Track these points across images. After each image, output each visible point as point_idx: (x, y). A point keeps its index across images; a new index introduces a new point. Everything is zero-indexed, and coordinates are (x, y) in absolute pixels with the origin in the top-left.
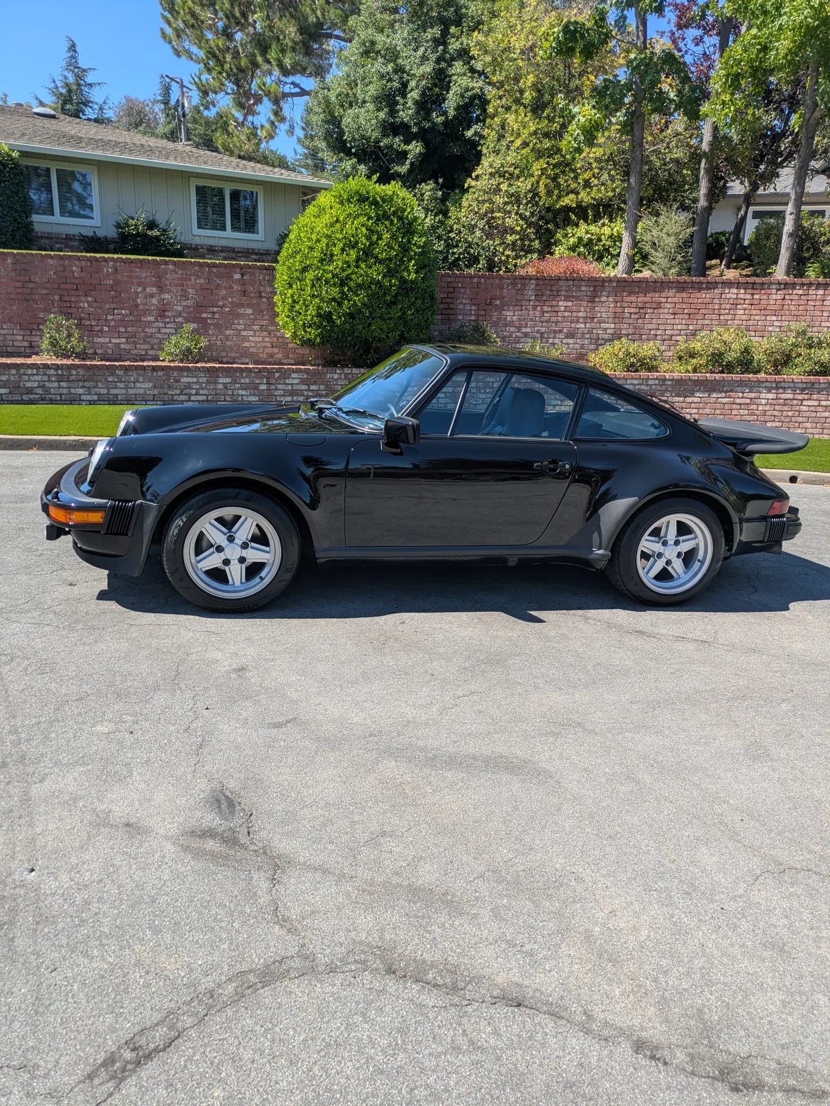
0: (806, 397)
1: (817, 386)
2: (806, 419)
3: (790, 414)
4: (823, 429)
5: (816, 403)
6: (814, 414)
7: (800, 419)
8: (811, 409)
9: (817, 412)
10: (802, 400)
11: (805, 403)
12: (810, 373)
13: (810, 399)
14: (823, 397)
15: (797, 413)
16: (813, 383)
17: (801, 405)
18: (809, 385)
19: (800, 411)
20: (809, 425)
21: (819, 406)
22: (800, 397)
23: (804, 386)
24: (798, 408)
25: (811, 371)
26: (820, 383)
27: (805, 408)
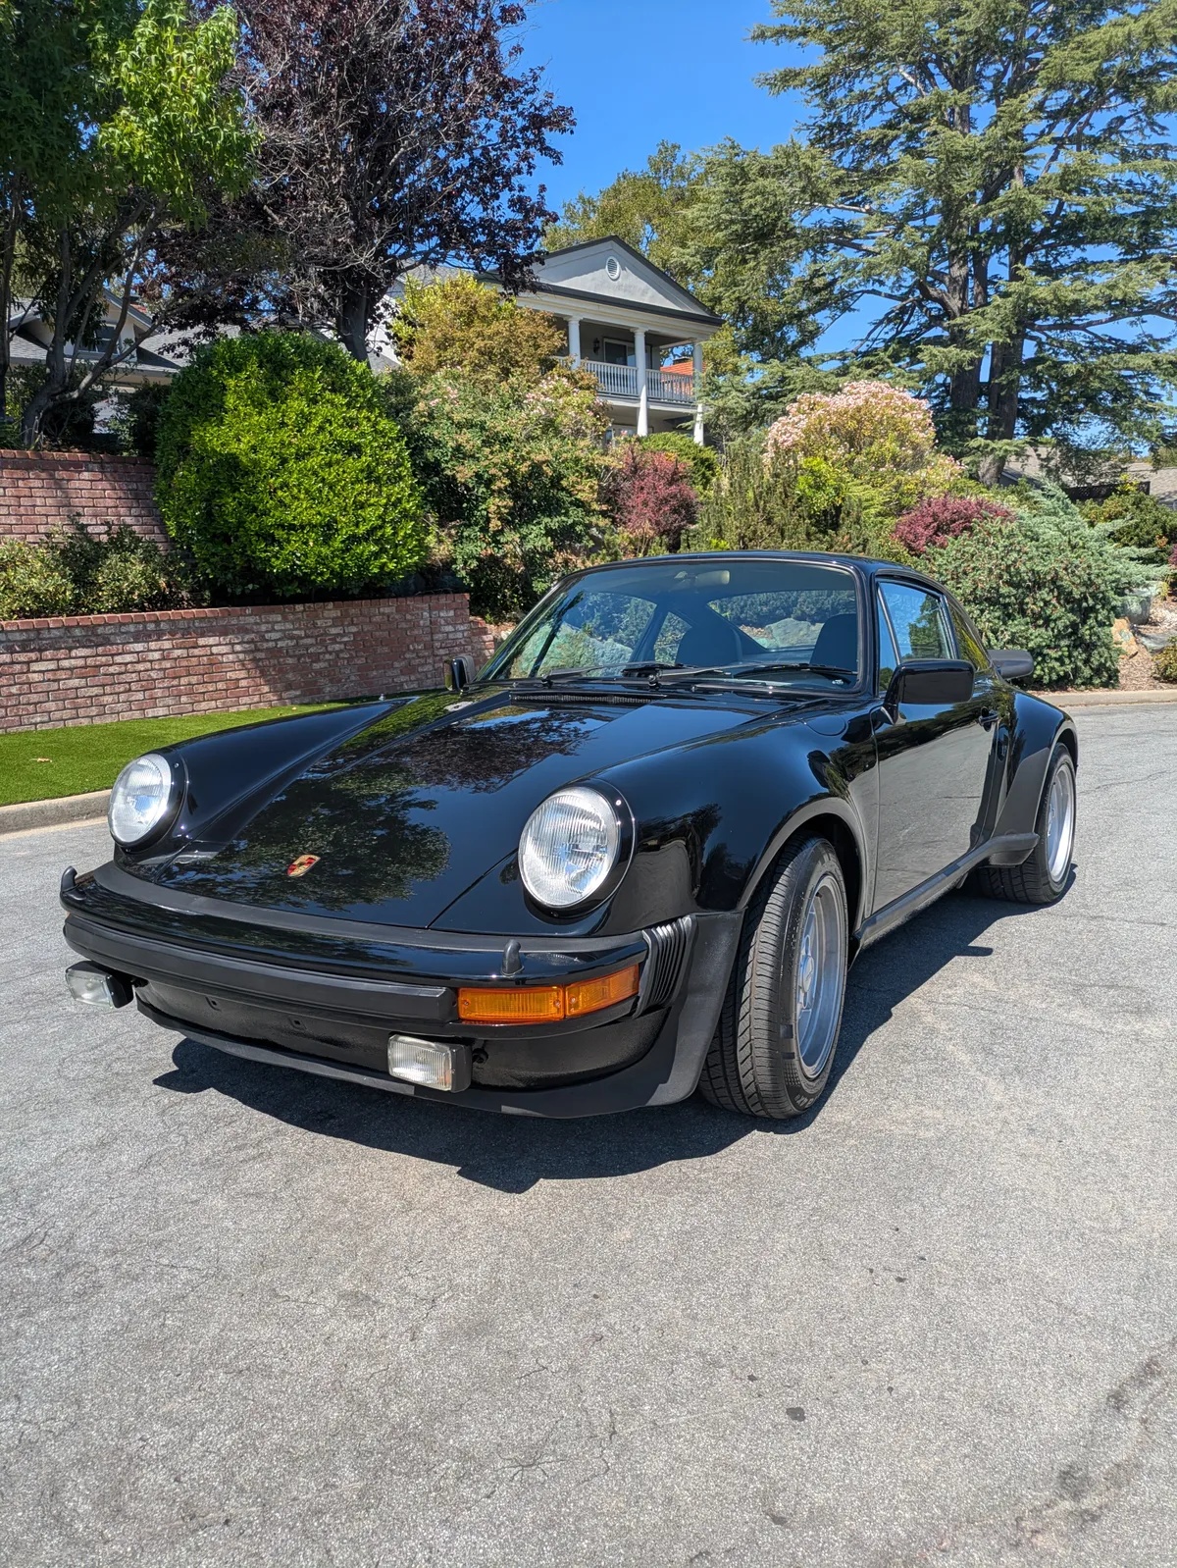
0: (33, 655)
1: (45, 634)
2: (42, 697)
3: (14, 690)
4: (76, 708)
5: (52, 666)
6: (55, 686)
7: (34, 698)
8: (49, 676)
9: (58, 680)
10: (28, 663)
11: (35, 667)
12: (22, 613)
13: (41, 660)
14: (62, 654)
15: (25, 687)
16: (38, 631)
17: (28, 672)
18: (32, 635)
19: (30, 684)
20: (52, 706)
21: (59, 669)
22: (23, 657)
23: (24, 636)
24: (24, 677)
25: (22, 609)
26: (49, 628)
27: (36, 677)
